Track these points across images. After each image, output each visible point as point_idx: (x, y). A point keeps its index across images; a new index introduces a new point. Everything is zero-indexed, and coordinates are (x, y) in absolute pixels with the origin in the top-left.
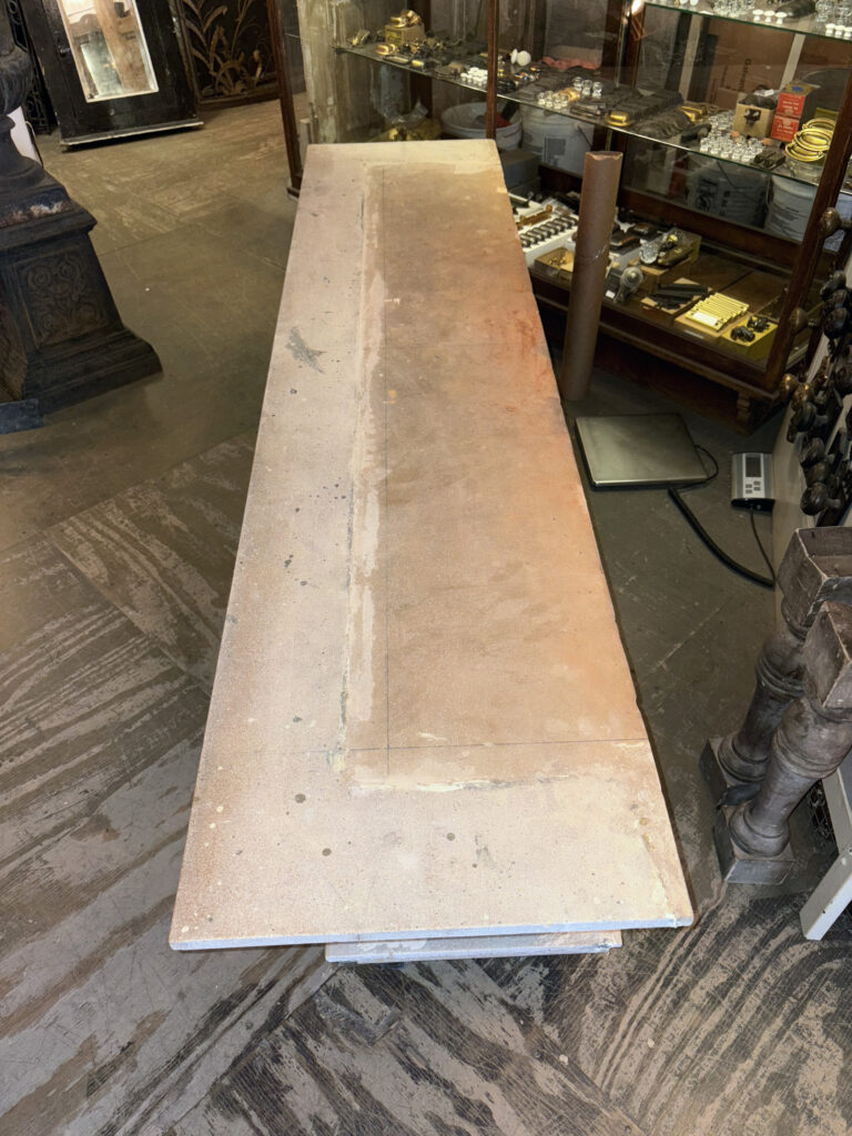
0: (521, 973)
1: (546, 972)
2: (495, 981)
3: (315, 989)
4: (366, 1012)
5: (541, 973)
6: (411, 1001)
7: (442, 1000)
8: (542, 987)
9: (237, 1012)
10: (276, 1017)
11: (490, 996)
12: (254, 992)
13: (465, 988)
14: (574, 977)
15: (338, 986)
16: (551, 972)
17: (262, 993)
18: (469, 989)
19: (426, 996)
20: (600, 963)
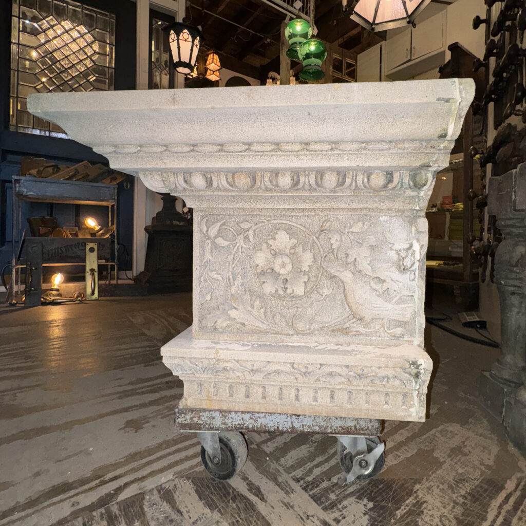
0: (345, 503)
1: (371, 505)
2: (319, 505)
3: (149, 487)
4: (188, 512)
5: (365, 505)
6: (234, 509)
7: (264, 513)
8: (367, 517)
9: (72, 492)
10: (104, 502)
11: (313, 516)
12: (97, 481)
13: (288, 506)
14: (399, 513)
15: (171, 488)
16: (375, 506)
17: (104, 483)
18: (292, 507)
19: (250, 507)
20: (425, 505)
